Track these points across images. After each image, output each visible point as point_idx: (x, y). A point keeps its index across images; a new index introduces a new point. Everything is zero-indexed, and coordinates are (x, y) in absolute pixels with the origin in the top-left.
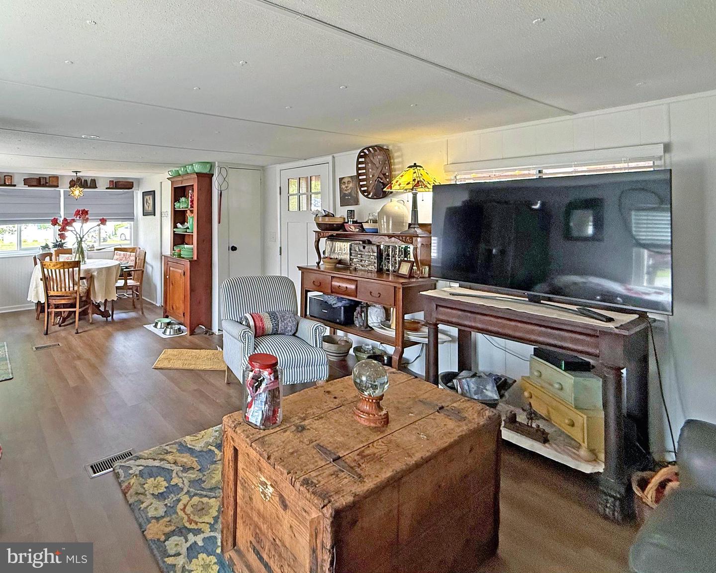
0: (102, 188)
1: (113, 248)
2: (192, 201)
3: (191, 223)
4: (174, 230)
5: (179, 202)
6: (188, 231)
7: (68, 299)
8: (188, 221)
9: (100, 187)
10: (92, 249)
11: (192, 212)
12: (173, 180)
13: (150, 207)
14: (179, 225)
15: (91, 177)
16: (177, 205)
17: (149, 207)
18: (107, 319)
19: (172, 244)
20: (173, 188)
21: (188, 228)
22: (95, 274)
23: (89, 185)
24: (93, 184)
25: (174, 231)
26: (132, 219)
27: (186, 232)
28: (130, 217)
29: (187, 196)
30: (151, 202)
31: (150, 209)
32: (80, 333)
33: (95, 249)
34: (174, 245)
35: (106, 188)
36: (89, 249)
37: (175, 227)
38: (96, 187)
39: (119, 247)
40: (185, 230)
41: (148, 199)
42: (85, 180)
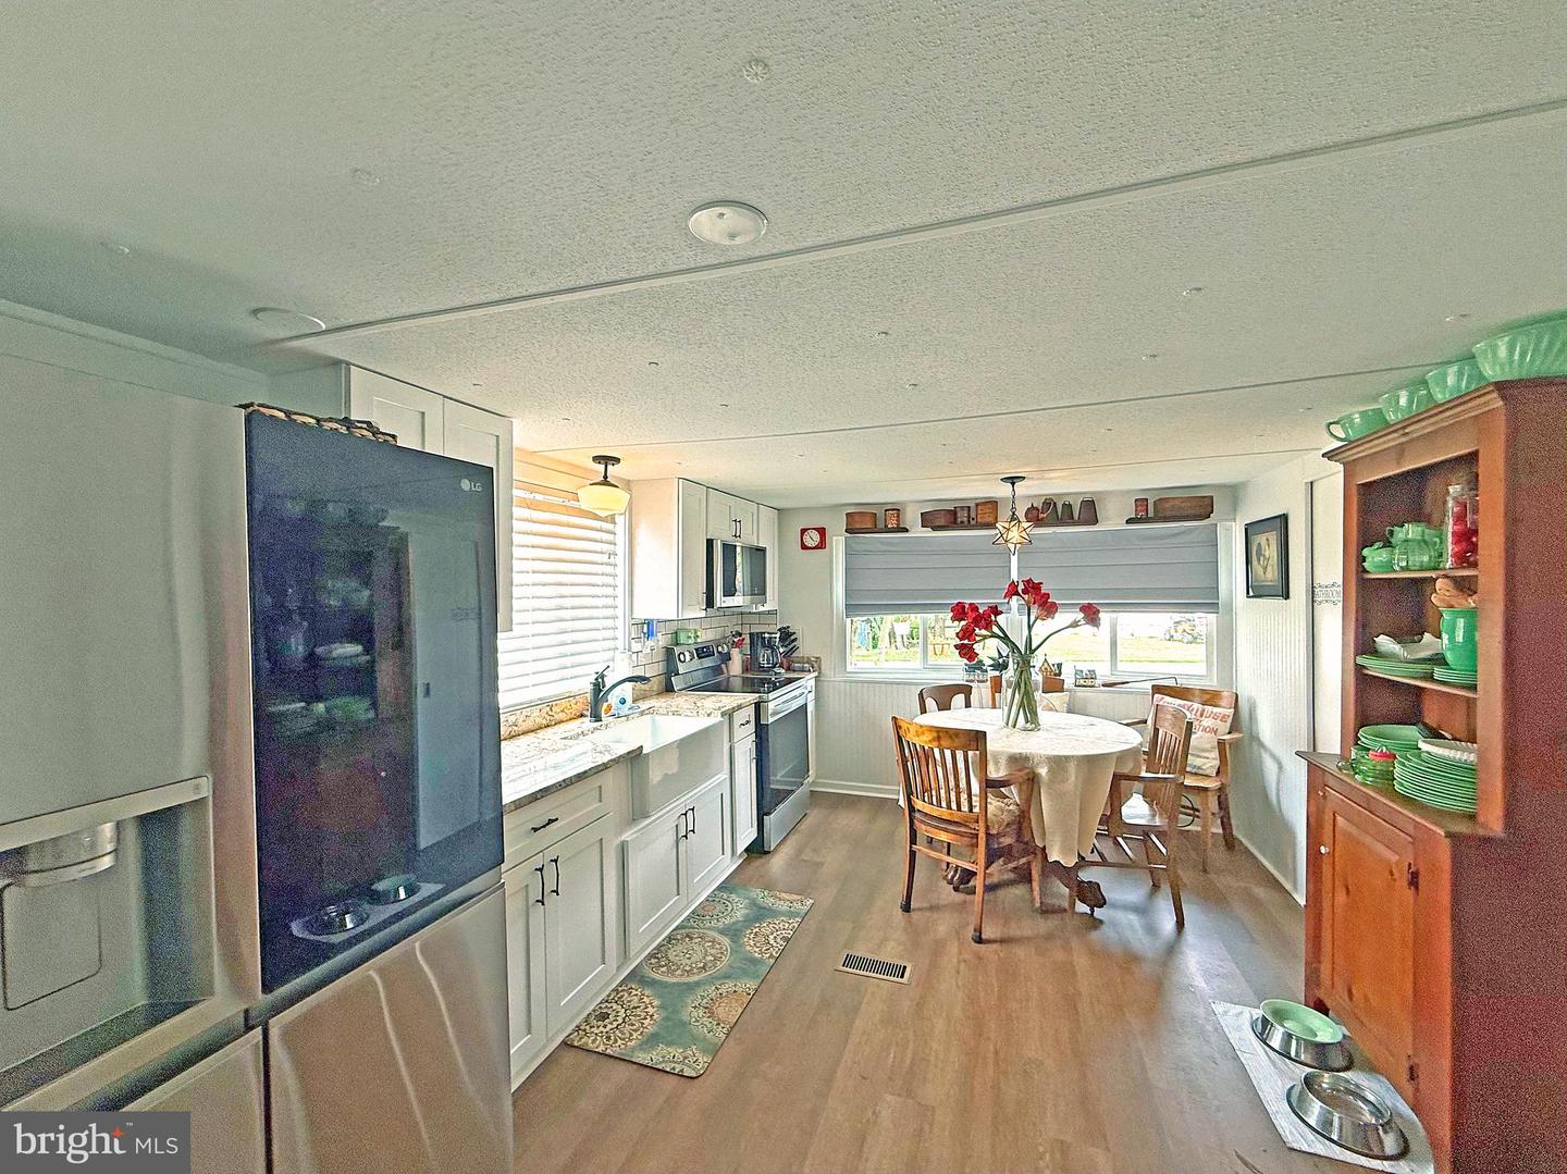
0: (1113, 519)
1: (1148, 685)
2: (1468, 539)
3: (1460, 638)
4: (1360, 660)
5: (1388, 544)
6: (1439, 673)
7: (956, 833)
8: (1444, 626)
9: (1107, 519)
10: (1089, 682)
11: (1465, 586)
12: (1351, 455)
13: (1269, 569)
14: (1384, 642)
15: (1081, 493)
16: (1375, 557)
17: (1265, 568)
18: (1093, 911)
19: (1352, 715)
20: (1354, 490)
21: (1439, 660)
22: (1043, 771)
23: (1076, 516)
24: (1089, 511)
25: (1359, 668)
26: (1213, 607)
27: (1430, 677)
28: (1209, 599)
29: (1436, 517)
30: (1272, 552)
31: (1270, 575)
32: (989, 941)
33: (1098, 682)
34: (1363, 720)
35: (1127, 522)
36: (1082, 682)
37: (1366, 647)
38: (1095, 521)
39: (1171, 683)
40: (1420, 668)
41: (1264, 542)
42: (1064, 504)
